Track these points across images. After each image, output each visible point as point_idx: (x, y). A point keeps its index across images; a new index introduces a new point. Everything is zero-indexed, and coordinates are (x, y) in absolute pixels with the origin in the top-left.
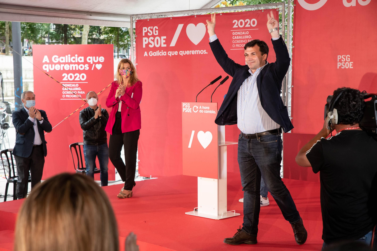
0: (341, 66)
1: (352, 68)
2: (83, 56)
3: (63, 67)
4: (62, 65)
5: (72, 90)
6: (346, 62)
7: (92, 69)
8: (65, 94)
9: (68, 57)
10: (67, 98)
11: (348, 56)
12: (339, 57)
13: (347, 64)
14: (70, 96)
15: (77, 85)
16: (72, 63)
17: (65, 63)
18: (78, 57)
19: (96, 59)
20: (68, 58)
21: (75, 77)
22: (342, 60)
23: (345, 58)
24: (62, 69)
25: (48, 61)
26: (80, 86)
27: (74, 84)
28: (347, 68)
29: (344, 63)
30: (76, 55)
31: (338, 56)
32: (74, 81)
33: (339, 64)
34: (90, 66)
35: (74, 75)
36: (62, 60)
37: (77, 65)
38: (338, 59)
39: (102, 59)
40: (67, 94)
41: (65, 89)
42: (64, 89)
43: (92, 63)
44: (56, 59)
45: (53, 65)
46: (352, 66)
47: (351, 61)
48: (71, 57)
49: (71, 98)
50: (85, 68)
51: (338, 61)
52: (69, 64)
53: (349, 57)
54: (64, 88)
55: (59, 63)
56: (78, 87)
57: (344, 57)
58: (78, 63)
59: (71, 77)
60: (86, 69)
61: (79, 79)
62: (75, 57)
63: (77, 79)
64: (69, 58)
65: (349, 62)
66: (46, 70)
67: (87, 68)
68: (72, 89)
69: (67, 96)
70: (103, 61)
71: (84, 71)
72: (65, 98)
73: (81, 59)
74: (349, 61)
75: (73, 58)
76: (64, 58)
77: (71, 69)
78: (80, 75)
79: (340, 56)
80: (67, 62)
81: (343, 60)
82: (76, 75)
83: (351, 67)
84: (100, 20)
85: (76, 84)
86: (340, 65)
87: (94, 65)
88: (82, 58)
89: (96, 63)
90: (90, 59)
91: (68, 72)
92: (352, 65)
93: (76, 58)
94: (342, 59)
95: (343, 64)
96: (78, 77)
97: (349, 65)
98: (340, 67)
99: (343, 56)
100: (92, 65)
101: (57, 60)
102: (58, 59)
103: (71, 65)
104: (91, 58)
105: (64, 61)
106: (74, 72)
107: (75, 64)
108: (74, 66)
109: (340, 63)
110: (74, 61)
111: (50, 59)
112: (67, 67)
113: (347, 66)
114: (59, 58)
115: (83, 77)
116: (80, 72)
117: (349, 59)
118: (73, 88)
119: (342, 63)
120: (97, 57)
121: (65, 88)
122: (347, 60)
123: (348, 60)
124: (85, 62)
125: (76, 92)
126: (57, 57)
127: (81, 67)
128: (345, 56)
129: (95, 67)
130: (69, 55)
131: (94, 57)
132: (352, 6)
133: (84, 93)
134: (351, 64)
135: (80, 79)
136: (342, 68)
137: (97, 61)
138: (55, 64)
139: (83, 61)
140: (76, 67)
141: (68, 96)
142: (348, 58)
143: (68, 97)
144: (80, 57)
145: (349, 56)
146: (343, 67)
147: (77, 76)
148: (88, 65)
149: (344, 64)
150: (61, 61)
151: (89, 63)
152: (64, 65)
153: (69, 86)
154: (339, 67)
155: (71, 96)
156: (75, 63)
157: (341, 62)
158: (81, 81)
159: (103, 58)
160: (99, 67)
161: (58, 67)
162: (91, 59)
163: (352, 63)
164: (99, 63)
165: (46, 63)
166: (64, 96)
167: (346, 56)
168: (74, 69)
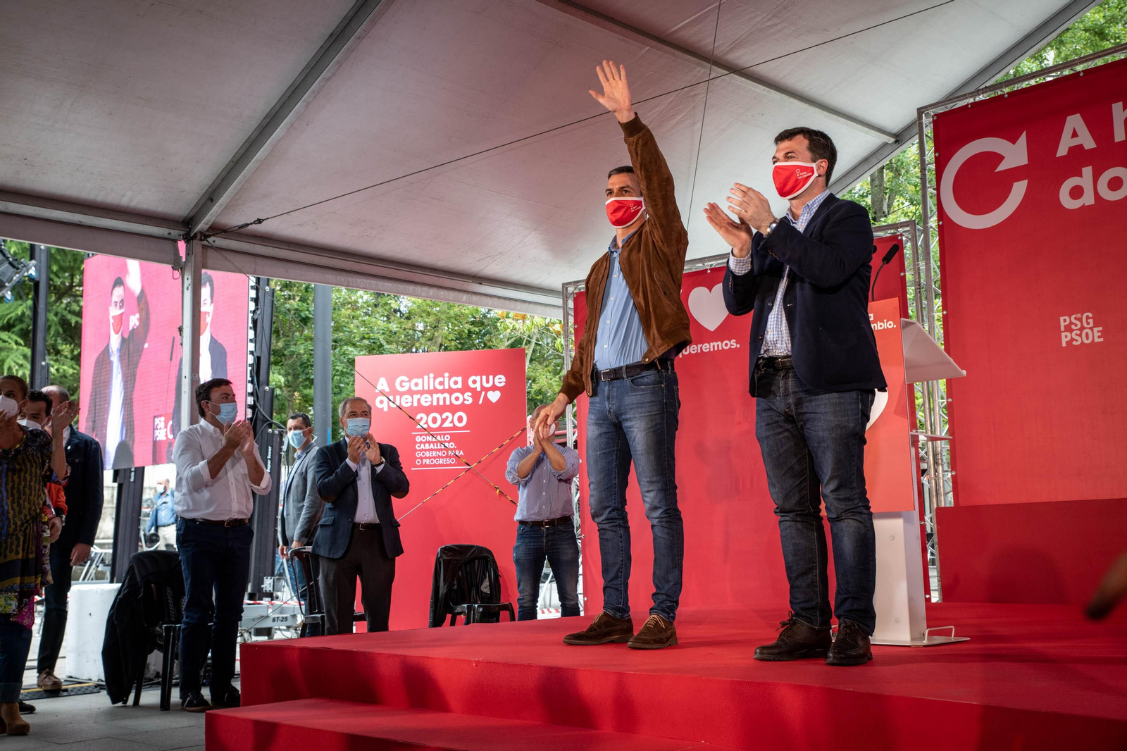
0: (1072, 339)
1: (1102, 340)
2: (460, 376)
3: (419, 400)
4: (416, 397)
5: (436, 448)
6: (1082, 328)
7: (480, 402)
8: (421, 458)
9: (429, 378)
10: (426, 465)
11: (1087, 316)
12: (1065, 321)
13: (1087, 334)
14: (432, 461)
15: (447, 438)
16: (436, 391)
17: (422, 392)
18: (450, 378)
19: (488, 382)
20: (429, 381)
21: (444, 421)
22: (1073, 327)
23: (1080, 320)
24: (415, 404)
25: (387, 390)
26: (454, 438)
27: (440, 435)
28: (1086, 342)
29: (1078, 332)
30: (446, 375)
31: (1062, 319)
32: (440, 428)
33: (1066, 337)
34: (476, 394)
35: (441, 415)
36: (416, 384)
37: (447, 395)
38: (1062, 324)
39: (500, 380)
40: (426, 458)
41: (422, 447)
42: (419, 447)
43: (479, 389)
44: (404, 384)
45: (398, 397)
46: (1099, 337)
47: (1095, 325)
48: (435, 379)
49: (435, 465)
50: (464, 400)
51: (1063, 329)
52: (431, 392)
53: (1090, 318)
54: (419, 445)
55: (411, 392)
56: (449, 442)
57: (1075, 318)
58: (451, 391)
59: (434, 420)
60: (466, 402)
61: (451, 425)
62: (444, 377)
63: (447, 424)
64: (432, 380)
65: (1091, 329)
66: (383, 408)
67: (470, 401)
68: (437, 446)
69: (424, 461)
70: (503, 384)
71: (462, 407)
72: (422, 466)
73: (456, 383)
74: (1091, 325)
75: (441, 379)
76: (420, 381)
77: (435, 403)
78: (453, 415)
79: (1067, 318)
80: (426, 388)
81: (1076, 325)
82: (444, 416)
83: (1097, 340)
84: (499, 297)
85: (444, 434)
86: (1069, 339)
87: (483, 393)
88: (459, 379)
89: (487, 390)
90: (474, 382)
91: (428, 410)
92: (1100, 334)
93: (446, 380)
94: (1071, 323)
95: (1076, 334)
96: (450, 419)
97: (1096, 335)
98: (1069, 343)
99: (1074, 316)
100: (480, 392)
101: (407, 385)
102: (408, 383)
103: (435, 396)
104: (478, 378)
105: (420, 388)
106: (441, 409)
107: (442, 393)
108: (441, 396)
109: (1068, 334)
110: (441, 387)
111: (391, 383)
112: (426, 400)
113: (1087, 338)
114: (410, 381)
115: (460, 419)
116: (453, 409)
117: (1091, 321)
118: (439, 444)
119: (1074, 333)
120: (491, 377)
121: (422, 445)
122: (1085, 325)
123: (1088, 323)
124: (465, 388)
125: (444, 453)
126: (406, 379)
127: (457, 399)
128: (1079, 316)
129: (486, 395)
130: (432, 375)
131: (484, 377)
132: (1086, 205)
133: (462, 453)
134: (1098, 332)
135: (454, 425)
136: (1075, 343)
137: (490, 385)
138: (402, 394)
139: (460, 386)
140: (445, 399)
141: (427, 461)
142: (1089, 320)
143: (428, 463)
144: (454, 379)
145: (1090, 315)
146: (1077, 341)
147: (447, 417)
148: (470, 394)
149: (1080, 335)
150: (414, 388)
151: (473, 391)
152: (419, 395)
153: (431, 440)
154: (1067, 342)
155: (435, 461)
156: (443, 391)
157: (1071, 331)
158: (455, 428)
159: (503, 379)
160: (494, 396)
161: (406, 401)
162: (476, 382)
163: (1101, 328)
164: (494, 388)
165: (382, 393)
166: (418, 462)
167: (1082, 316)
168: (441, 403)
